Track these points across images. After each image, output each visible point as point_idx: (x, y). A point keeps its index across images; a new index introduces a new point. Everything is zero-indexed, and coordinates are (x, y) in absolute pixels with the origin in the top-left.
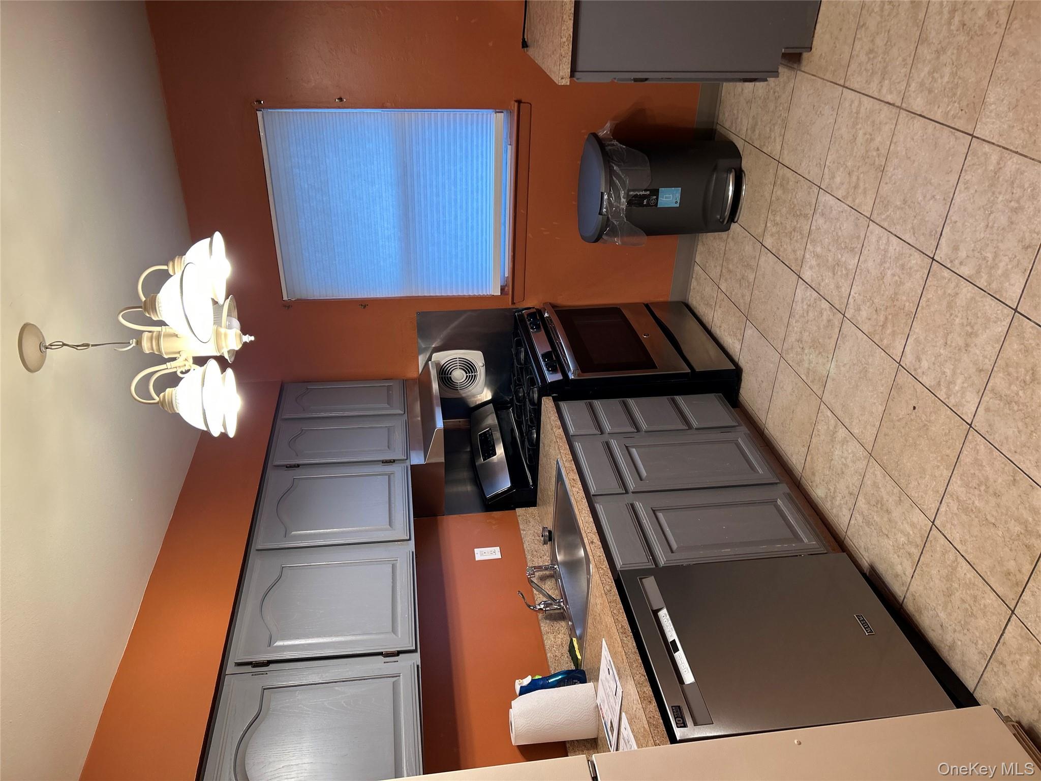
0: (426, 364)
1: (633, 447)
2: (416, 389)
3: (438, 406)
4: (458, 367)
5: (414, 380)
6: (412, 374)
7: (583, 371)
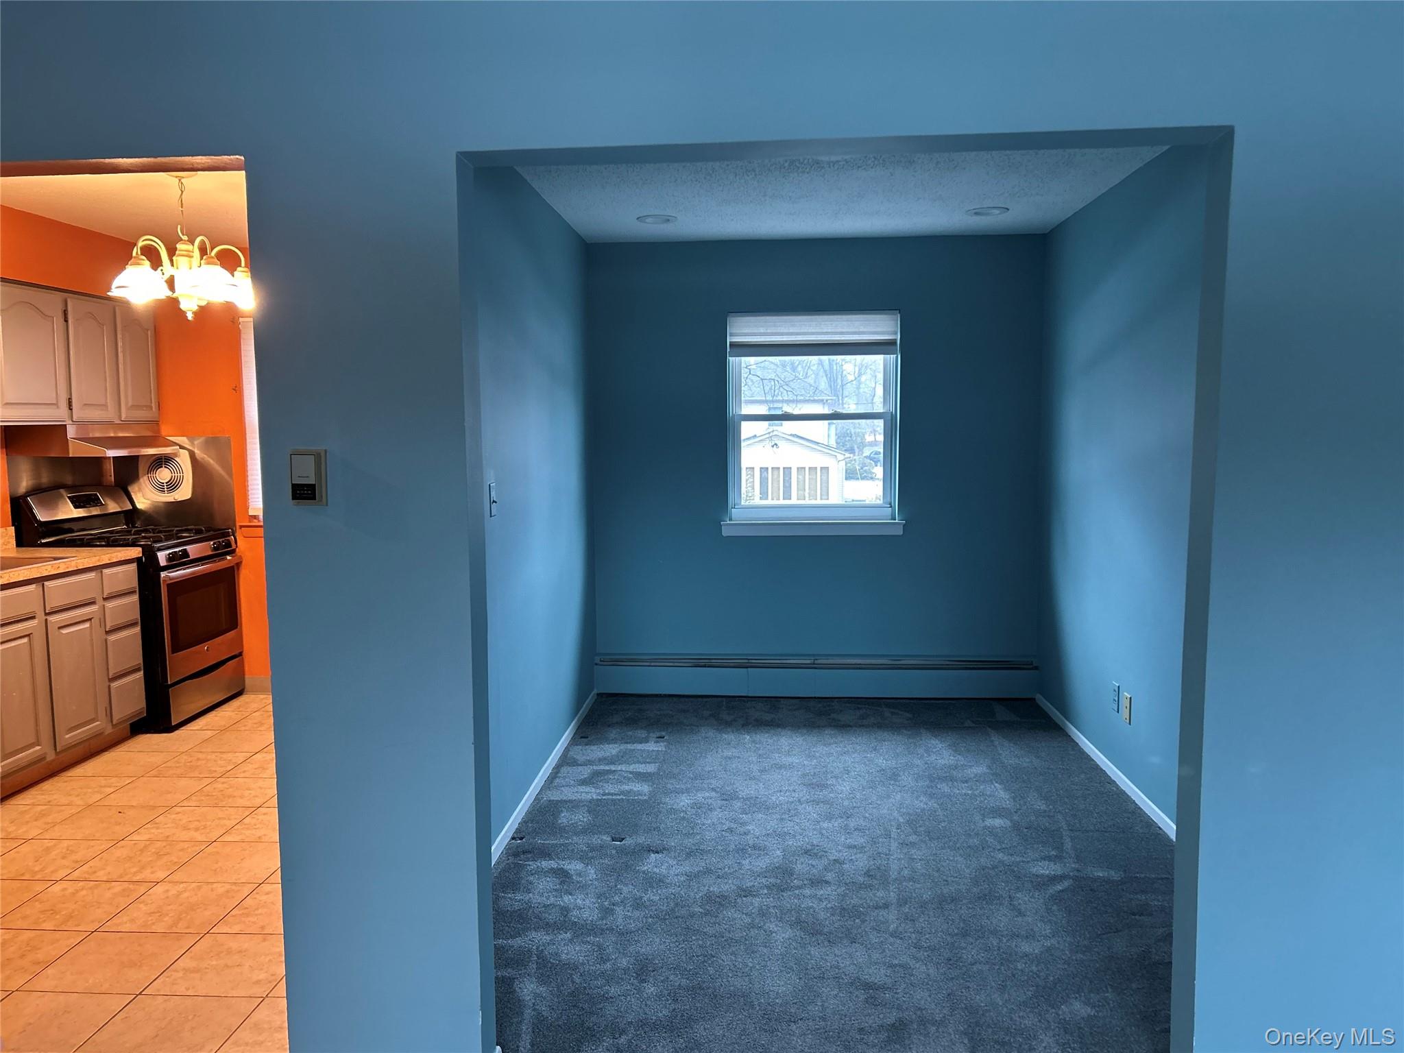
0: (176, 444)
1: (91, 625)
2: (149, 434)
3: (129, 453)
4: (173, 475)
5: (159, 431)
6: (165, 430)
7: (168, 585)
